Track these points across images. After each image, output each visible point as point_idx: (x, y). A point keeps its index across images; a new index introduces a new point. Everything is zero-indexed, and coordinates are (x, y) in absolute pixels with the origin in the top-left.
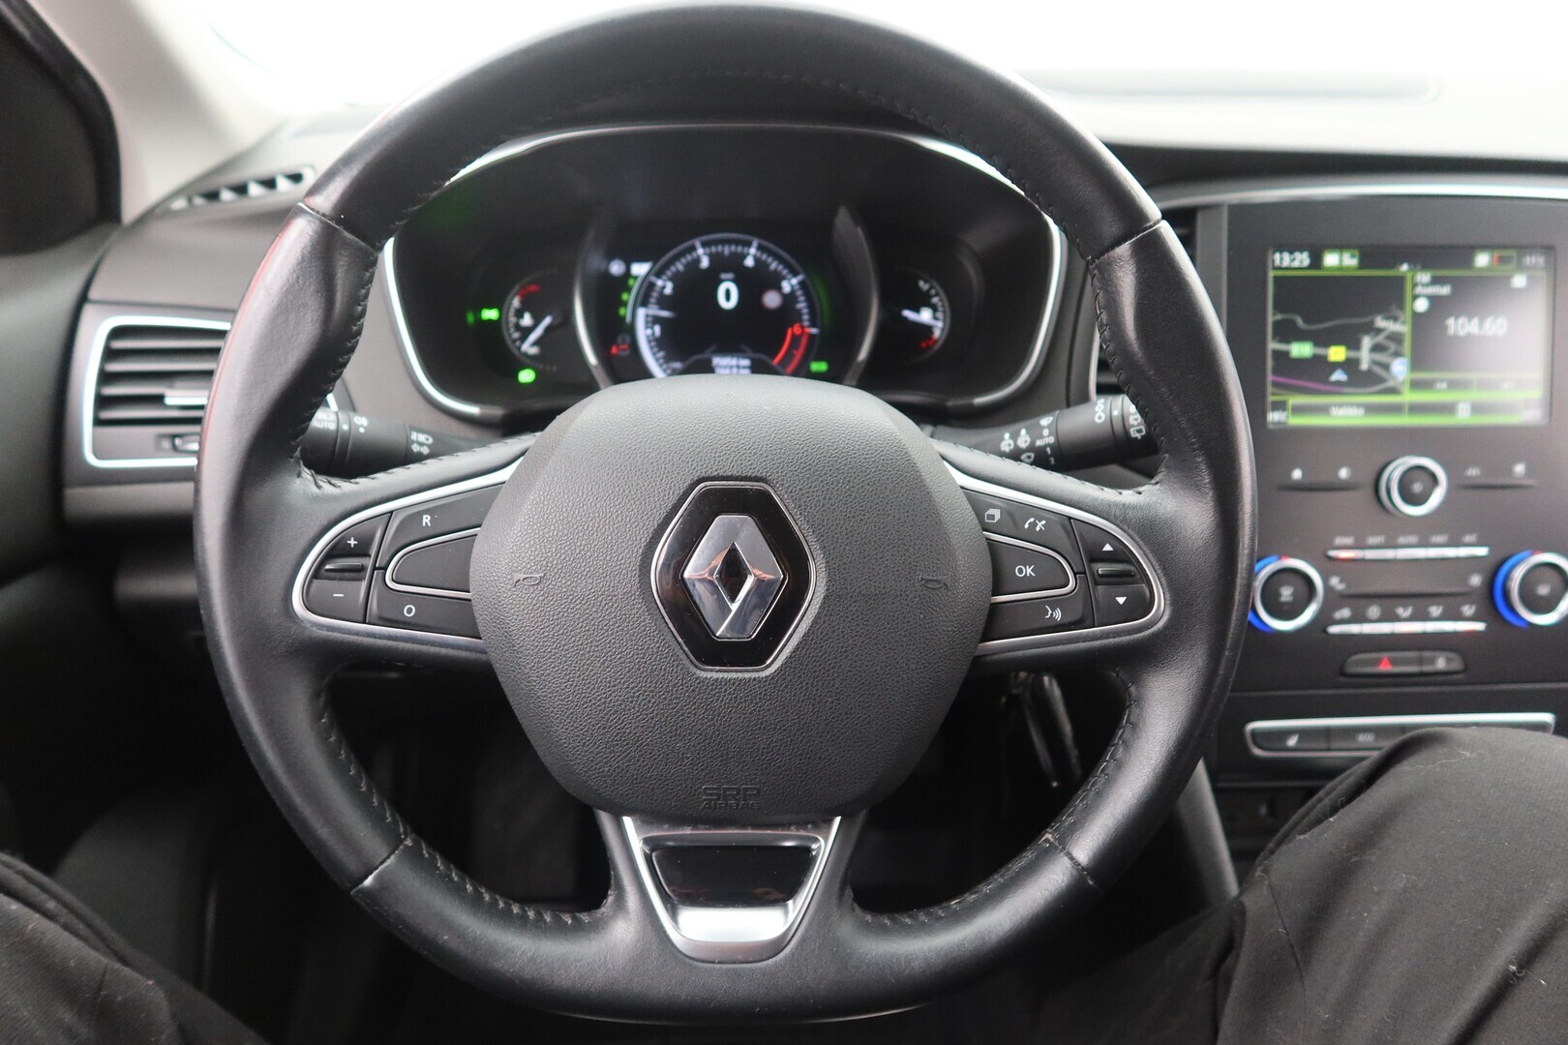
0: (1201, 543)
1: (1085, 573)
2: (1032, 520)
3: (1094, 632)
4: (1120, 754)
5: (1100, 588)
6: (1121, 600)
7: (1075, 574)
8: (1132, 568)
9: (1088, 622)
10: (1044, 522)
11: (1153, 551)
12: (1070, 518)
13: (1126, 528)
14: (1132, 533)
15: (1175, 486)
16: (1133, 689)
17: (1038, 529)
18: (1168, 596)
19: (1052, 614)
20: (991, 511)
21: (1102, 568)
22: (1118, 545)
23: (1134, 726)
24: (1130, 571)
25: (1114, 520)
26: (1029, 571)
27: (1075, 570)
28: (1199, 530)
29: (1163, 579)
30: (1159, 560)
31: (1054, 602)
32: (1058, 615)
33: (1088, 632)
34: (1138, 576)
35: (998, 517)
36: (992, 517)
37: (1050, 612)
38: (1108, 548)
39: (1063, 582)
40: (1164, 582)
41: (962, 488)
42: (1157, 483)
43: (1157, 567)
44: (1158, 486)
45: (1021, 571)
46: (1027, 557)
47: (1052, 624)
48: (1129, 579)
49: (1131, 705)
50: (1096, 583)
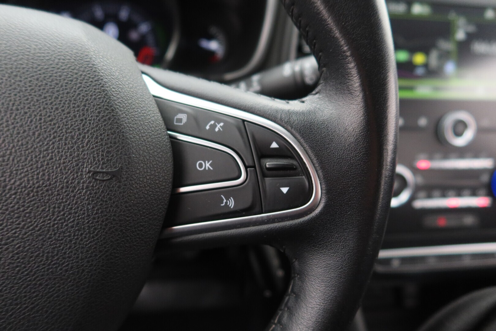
0: (352, 140)
1: (254, 167)
2: (212, 122)
3: (262, 217)
4: (285, 319)
5: (268, 180)
6: (285, 190)
7: (246, 167)
8: (295, 163)
9: (257, 209)
10: (222, 124)
11: (311, 148)
12: (244, 121)
13: (290, 128)
14: (294, 132)
15: (331, 93)
16: (296, 263)
17: (217, 130)
18: (324, 186)
19: (226, 203)
20: (180, 116)
21: (269, 163)
22: (283, 142)
23: (298, 297)
24: (293, 165)
25: (280, 122)
26: (208, 165)
27: (247, 164)
28: (351, 129)
29: (320, 172)
30: (317, 155)
31: (228, 192)
32: (231, 203)
33: (257, 218)
34: (300, 169)
35: (184, 120)
36: (180, 120)
37: (225, 201)
38: (274, 145)
39: (236, 174)
40: (321, 174)
41: (154, 96)
42: (316, 93)
43: (315, 161)
44: (317, 96)
45: (201, 165)
46: (207, 153)
47: (226, 211)
48: (292, 172)
49: (295, 277)
50: (264, 176)
